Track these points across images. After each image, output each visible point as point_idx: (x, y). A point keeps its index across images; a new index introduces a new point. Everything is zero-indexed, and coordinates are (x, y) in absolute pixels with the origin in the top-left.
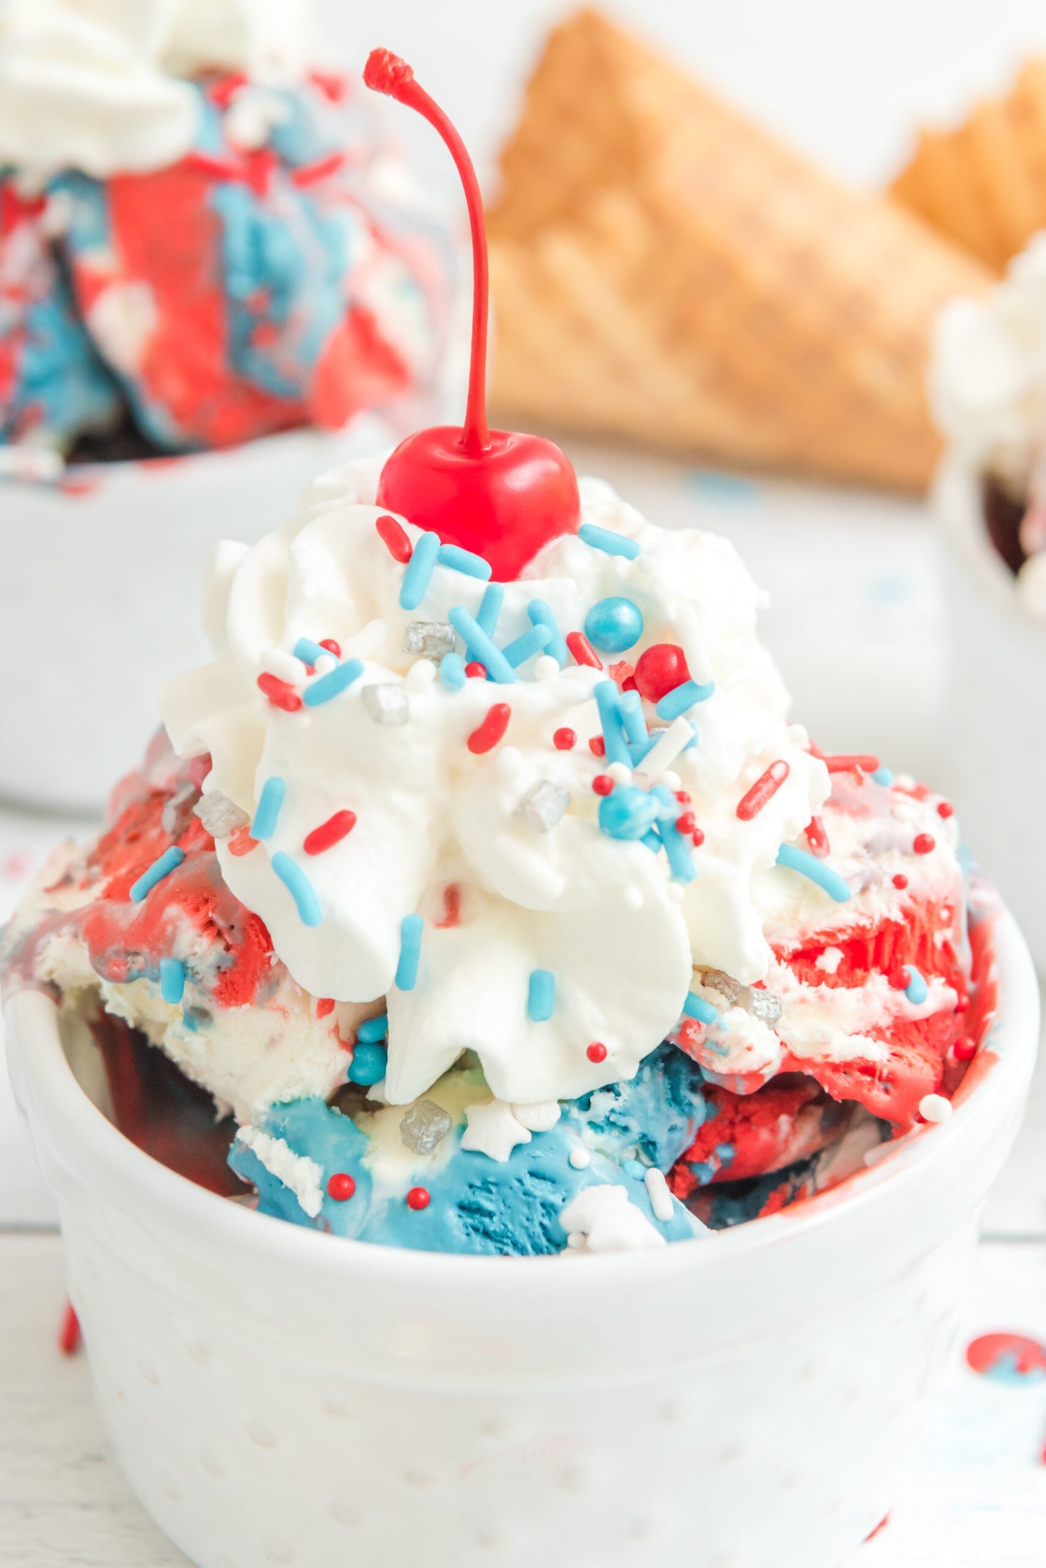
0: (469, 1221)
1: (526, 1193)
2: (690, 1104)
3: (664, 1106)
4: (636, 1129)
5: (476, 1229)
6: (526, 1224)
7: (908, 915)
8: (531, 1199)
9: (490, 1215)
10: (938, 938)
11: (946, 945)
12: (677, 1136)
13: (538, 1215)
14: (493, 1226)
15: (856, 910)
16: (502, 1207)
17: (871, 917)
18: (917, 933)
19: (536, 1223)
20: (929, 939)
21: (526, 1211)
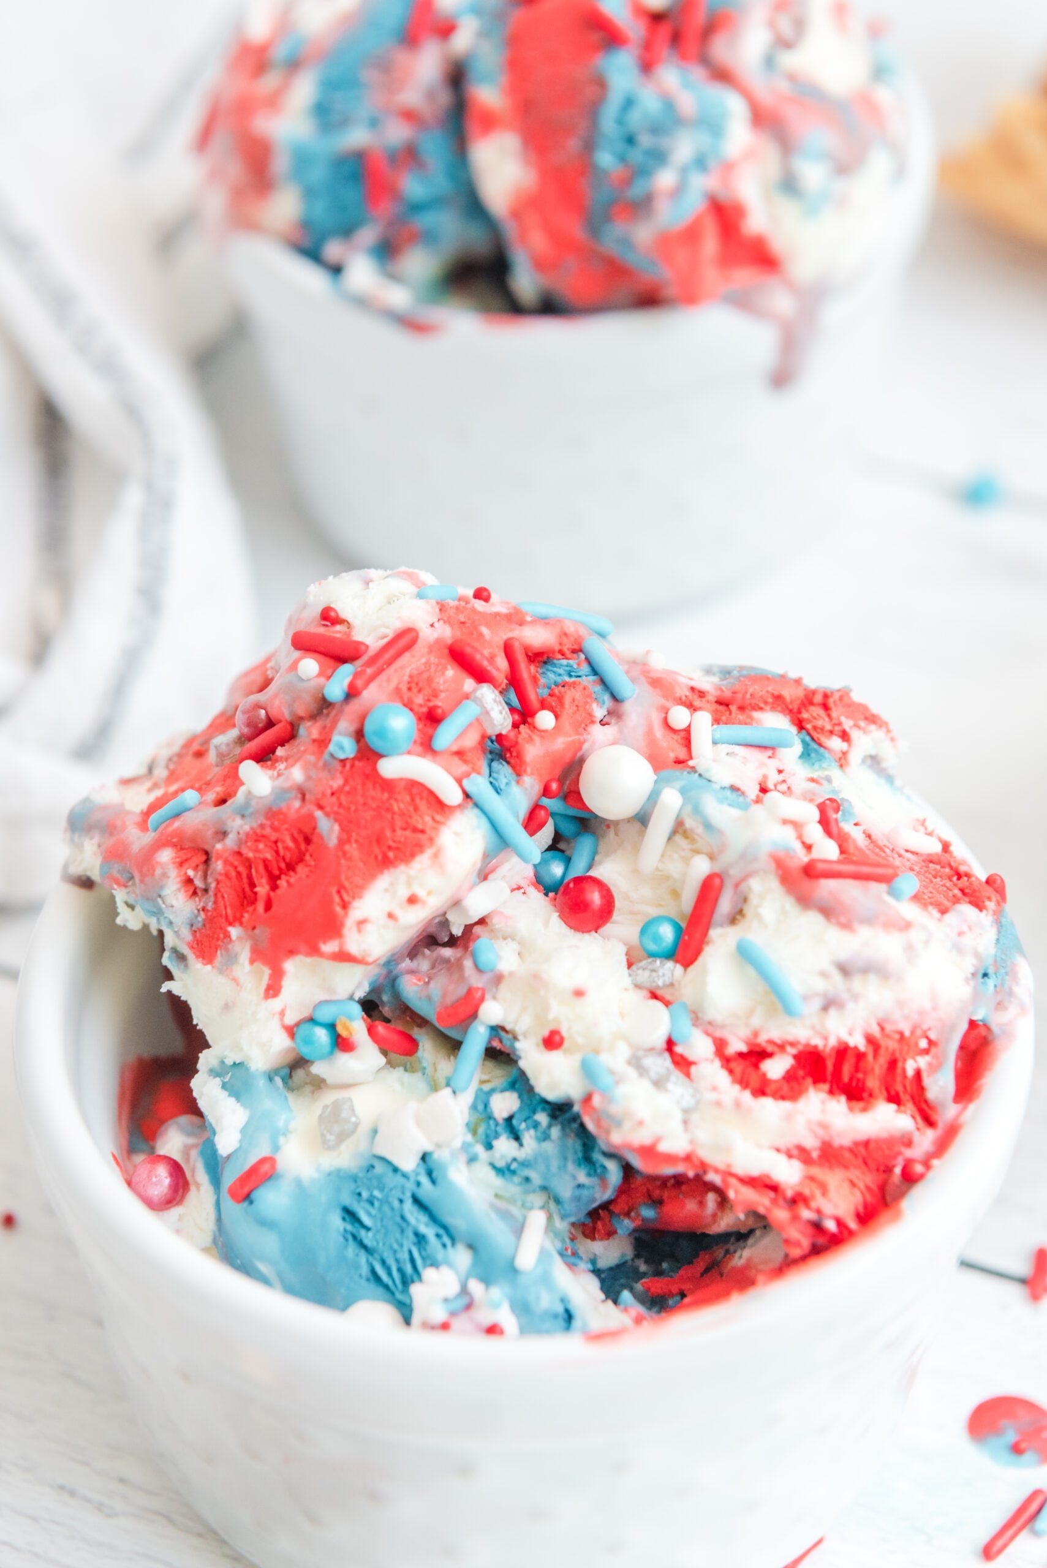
0: (349, 1227)
1: (403, 1218)
2: (604, 1167)
3: (571, 1167)
4: (537, 1179)
5: (354, 1237)
6: (395, 1246)
7: (870, 1040)
8: (404, 1225)
9: (368, 1229)
10: (910, 1068)
11: (918, 1074)
12: (585, 1193)
13: (409, 1242)
14: (368, 1238)
15: (813, 1028)
16: (379, 1224)
17: (826, 1038)
18: (883, 1060)
19: (405, 1249)
20: (900, 1065)
21: (398, 1235)
